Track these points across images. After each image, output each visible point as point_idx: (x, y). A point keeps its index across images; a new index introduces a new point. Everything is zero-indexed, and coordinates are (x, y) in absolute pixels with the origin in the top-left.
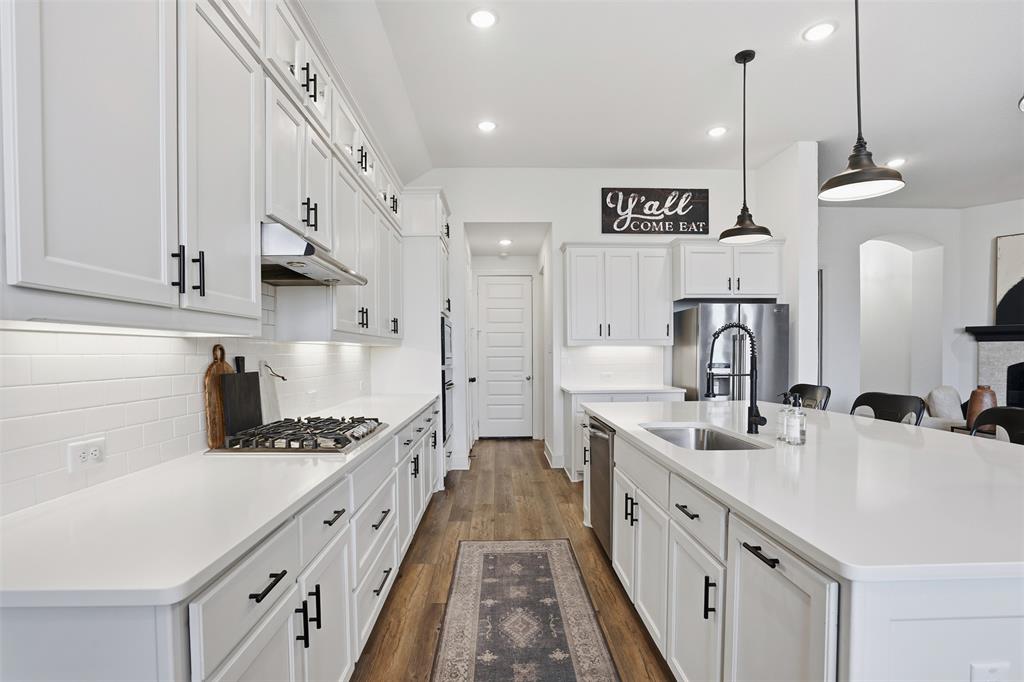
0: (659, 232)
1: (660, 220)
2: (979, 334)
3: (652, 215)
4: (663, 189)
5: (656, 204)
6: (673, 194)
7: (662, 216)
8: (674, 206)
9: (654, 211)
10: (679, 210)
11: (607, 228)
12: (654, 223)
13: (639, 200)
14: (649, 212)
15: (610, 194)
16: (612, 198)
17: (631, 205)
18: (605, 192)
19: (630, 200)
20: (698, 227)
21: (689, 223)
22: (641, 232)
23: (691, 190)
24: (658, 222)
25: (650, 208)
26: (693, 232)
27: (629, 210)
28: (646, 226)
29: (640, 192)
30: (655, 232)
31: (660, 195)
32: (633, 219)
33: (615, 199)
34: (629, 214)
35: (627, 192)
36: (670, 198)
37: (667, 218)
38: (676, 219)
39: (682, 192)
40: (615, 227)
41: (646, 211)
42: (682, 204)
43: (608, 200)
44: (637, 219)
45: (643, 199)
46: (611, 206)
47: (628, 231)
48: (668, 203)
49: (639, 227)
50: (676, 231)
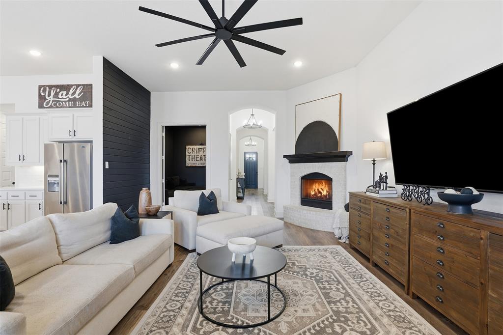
0: (66, 107)
1: (67, 101)
3: (62, 98)
4: (68, 85)
5: (65, 93)
6: (73, 87)
7: (68, 99)
8: (74, 93)
9: (64, 97)
10: (76, 96)
11: (41, 106)
12: (64, 103)
13: (56, 91)
14: (61, 97)
15: (42, 89)
16: (43, 90)
17: (52, 93)
18: (40, 87)
19: (52, 91)
20: (86, 104)
21: (81, 102)
22: (57, 107)
23: (82, 85)
24: (65, 102)
25: (62, 95)
26: (83, 107)
27: (51, 96)
28: (60, 104)
29: (57, 87)
30: (64, 107)
31: (66, 88)
32: (53, 101)
34: (51, 98)
35: (51, 87)
36: (72, 89)
37: (70, 100)
38: (74, 100)
39: (78, 86)
40: (45, 106)
41: (60, 96)
42: (78, 92)
43: (41, 91)
44: (55, 101)
45: (58, 90)
46: (43, 94)
47: (51, 107)
48: (71, 92)
49: (57, 105)
50: (75, 106)
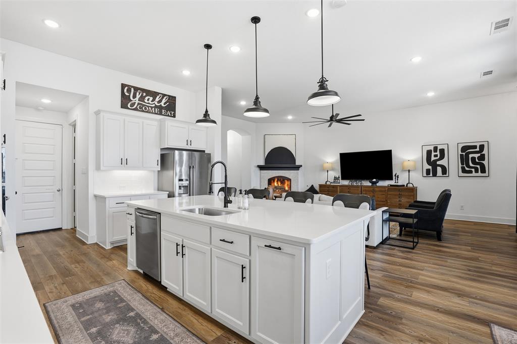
0: (152, 113)
1: (153, 107)
2: (261, 168)
3: (149, 103)
4: (155, 92)
5: (151, 99)
6: (160, 95)
7: (154, 105)
8: (160, 101)
9: (150, 102)
10: (162, 104)
11: (124, 106)
12: (150, 108)
13: (142, 95)
14: (147, 102)
15: (126, 88)
16: (127, 90)
17: (138, 96)
18: (123, 86)
19: (138, 93)
20: (171, 114)
21: (167, 111)
22: (143, 111)
23: (168, 96)
24: (152, 107)
25: (148, 100)
26: (168, 116)
27: (137, 99)
28: (145, 109)
29: (143, 90)
30: (150, 112)
31: (154, 94)
32: (138, 104)
33: (129, 91)
34: (136, 101)
35: (136, 89)
36: (158, 97)
37: (156, 107)
38: (160, 108)
39: (164, 95)
40: (129, 106)
41: (146, 101)
42: (164, 101)
43: (125, 91)
44: (141, 104)
45: (144, 94)
46: (127, 94)
47: (136, 109)
48: (157, 99)
49: (142, 108)
50: (161, 114)
